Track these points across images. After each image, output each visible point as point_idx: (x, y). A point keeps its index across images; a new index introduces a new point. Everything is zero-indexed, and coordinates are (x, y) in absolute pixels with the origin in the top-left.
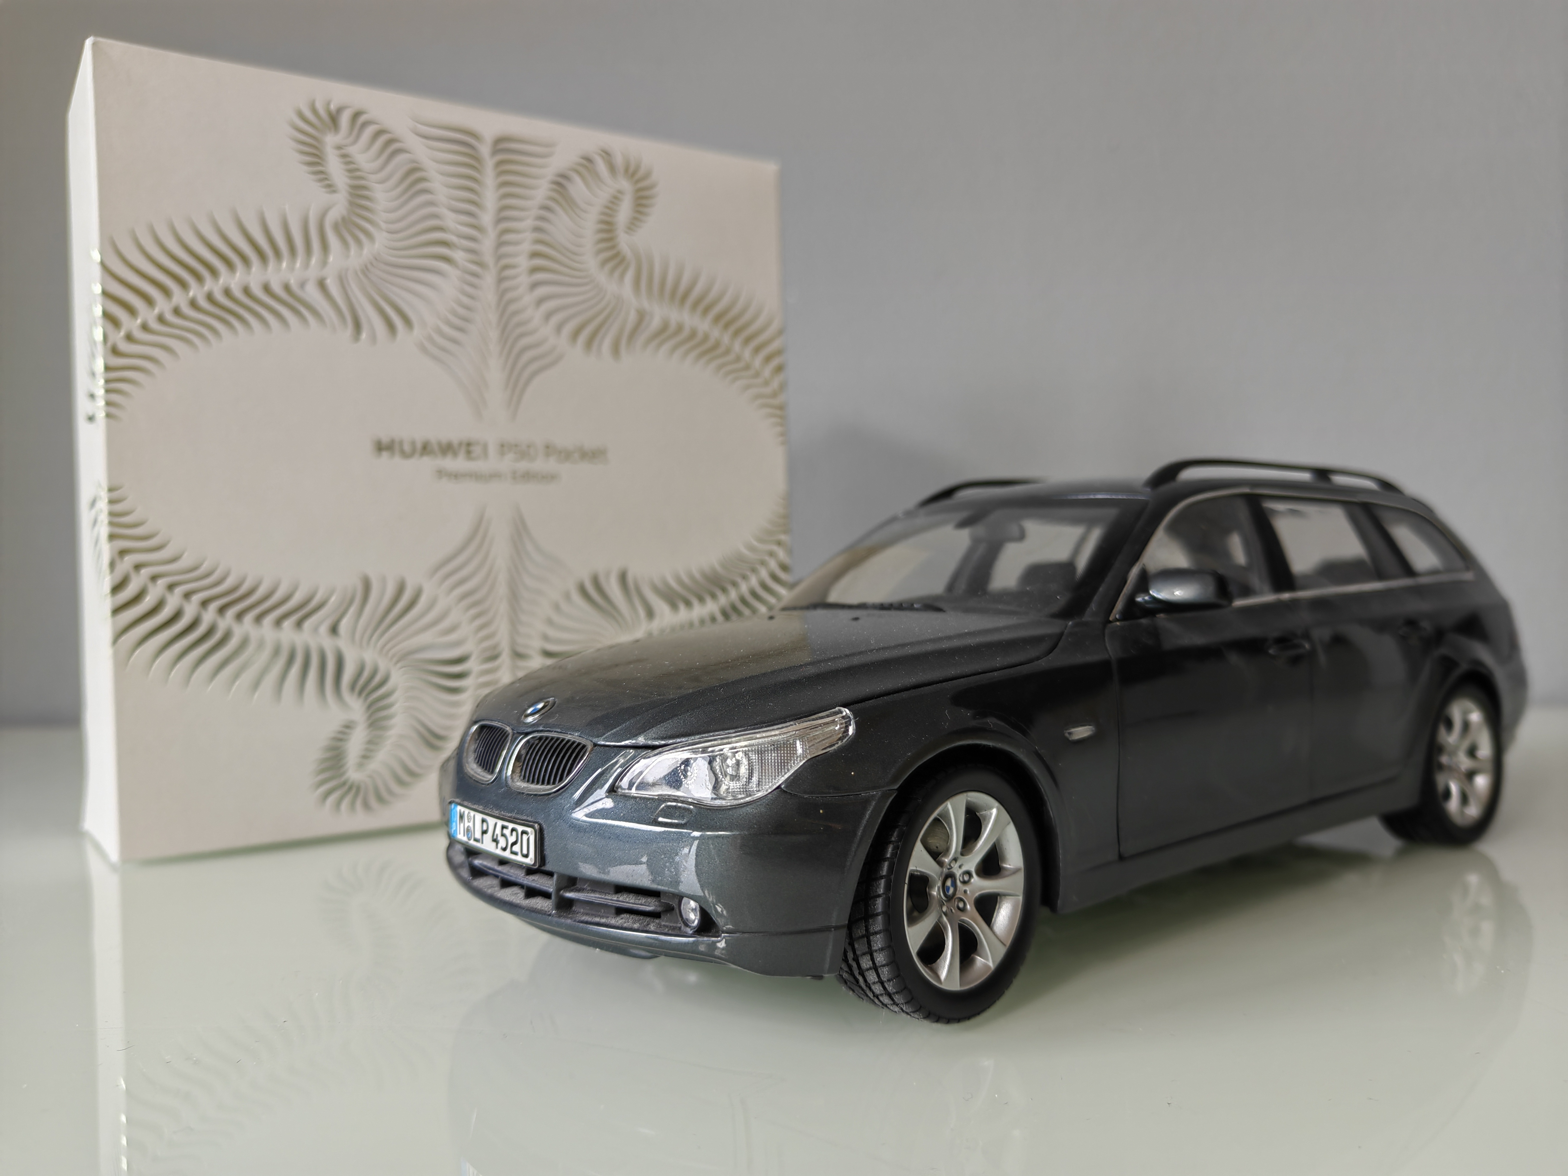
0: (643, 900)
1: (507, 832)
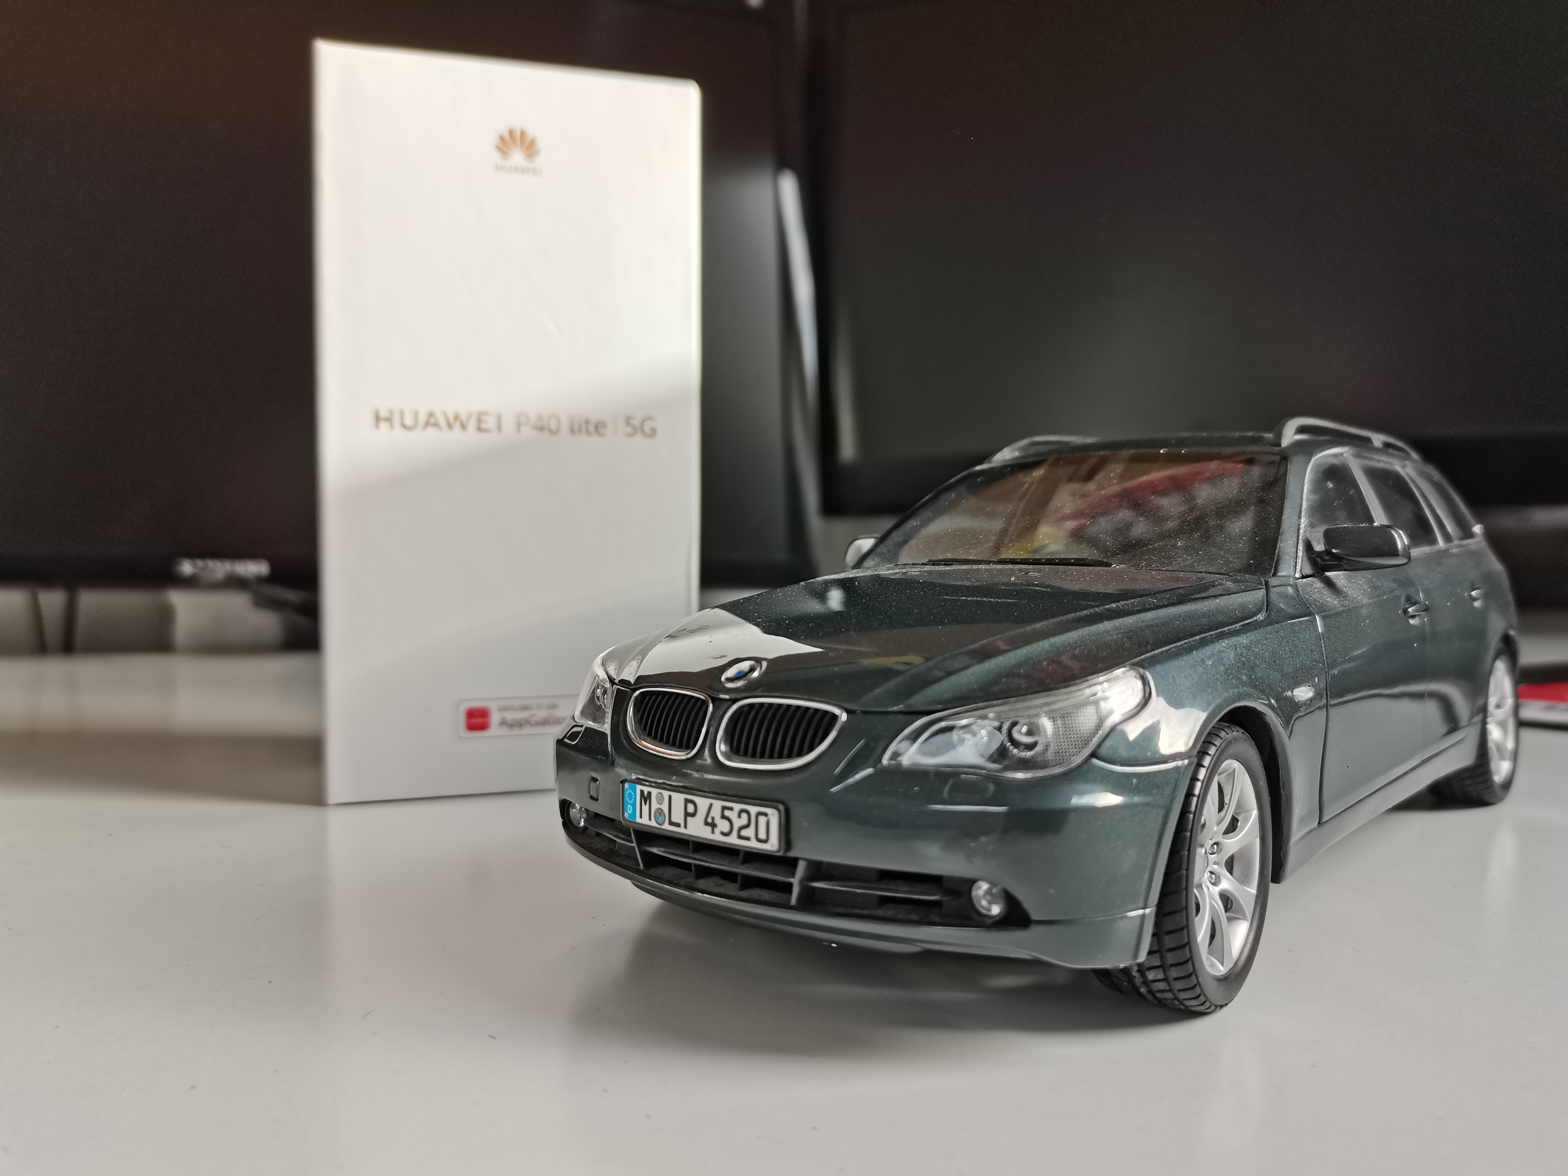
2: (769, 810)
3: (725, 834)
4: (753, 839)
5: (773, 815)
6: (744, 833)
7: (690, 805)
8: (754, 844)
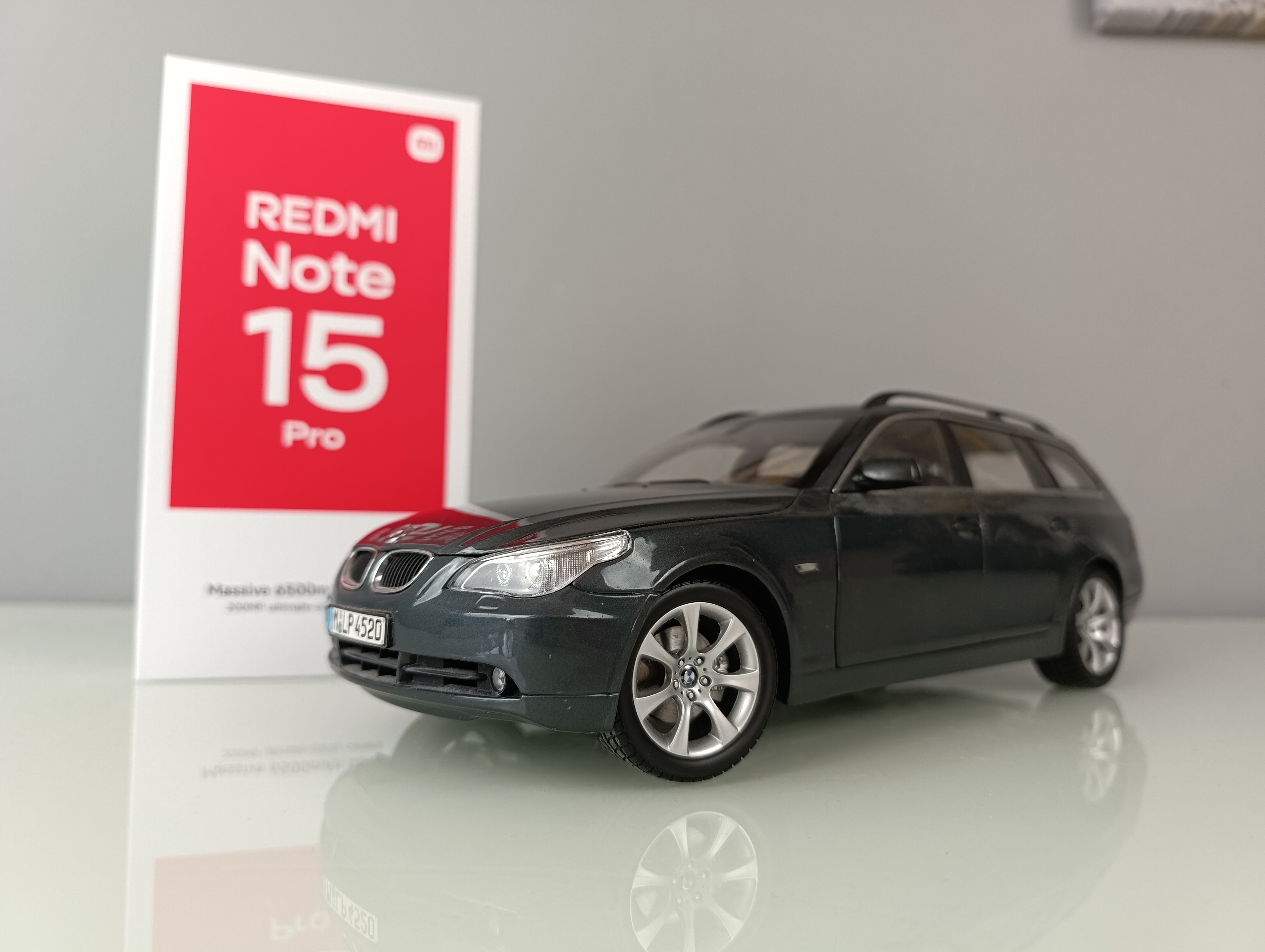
0: (463, 672)
2: (382, 619)
3: (363, 636)
4: (374, 638)
5: (383, 622)
6: (372, 634)
7: (351, 618)
8: (373, 642)
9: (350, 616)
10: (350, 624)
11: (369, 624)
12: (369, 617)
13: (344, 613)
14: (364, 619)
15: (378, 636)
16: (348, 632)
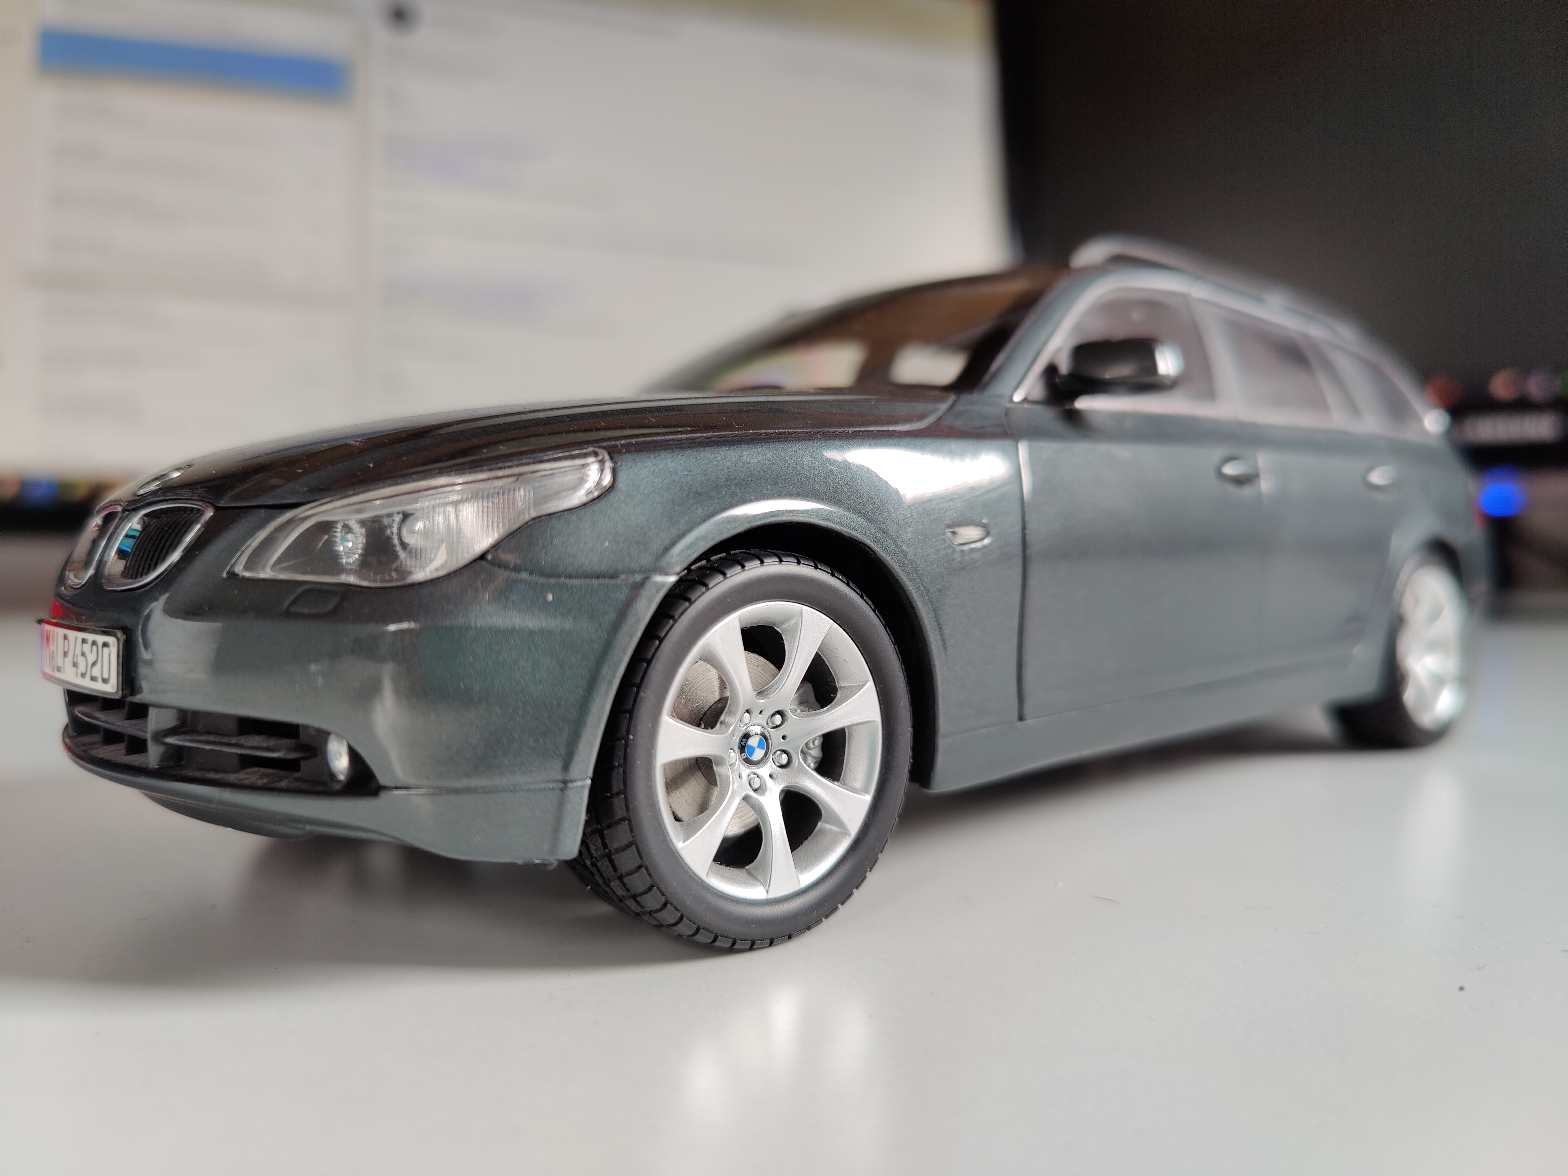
0: (272, 742)
1: (87, 648)
2: (111, 640)
3: (83, 675)
4: (100, 680)
5: (114, 646)
6: (97, 671)
7: (66, 641)
8: (98, 686)
9: (65, 637)
10: (65, 654)
11: (92, 652)
12: (90, 637)
13: (57, 633)
14: (84, 641)
15: (106, 676)
16: (62, 670)
